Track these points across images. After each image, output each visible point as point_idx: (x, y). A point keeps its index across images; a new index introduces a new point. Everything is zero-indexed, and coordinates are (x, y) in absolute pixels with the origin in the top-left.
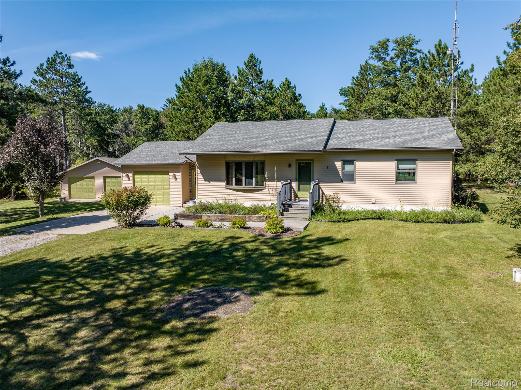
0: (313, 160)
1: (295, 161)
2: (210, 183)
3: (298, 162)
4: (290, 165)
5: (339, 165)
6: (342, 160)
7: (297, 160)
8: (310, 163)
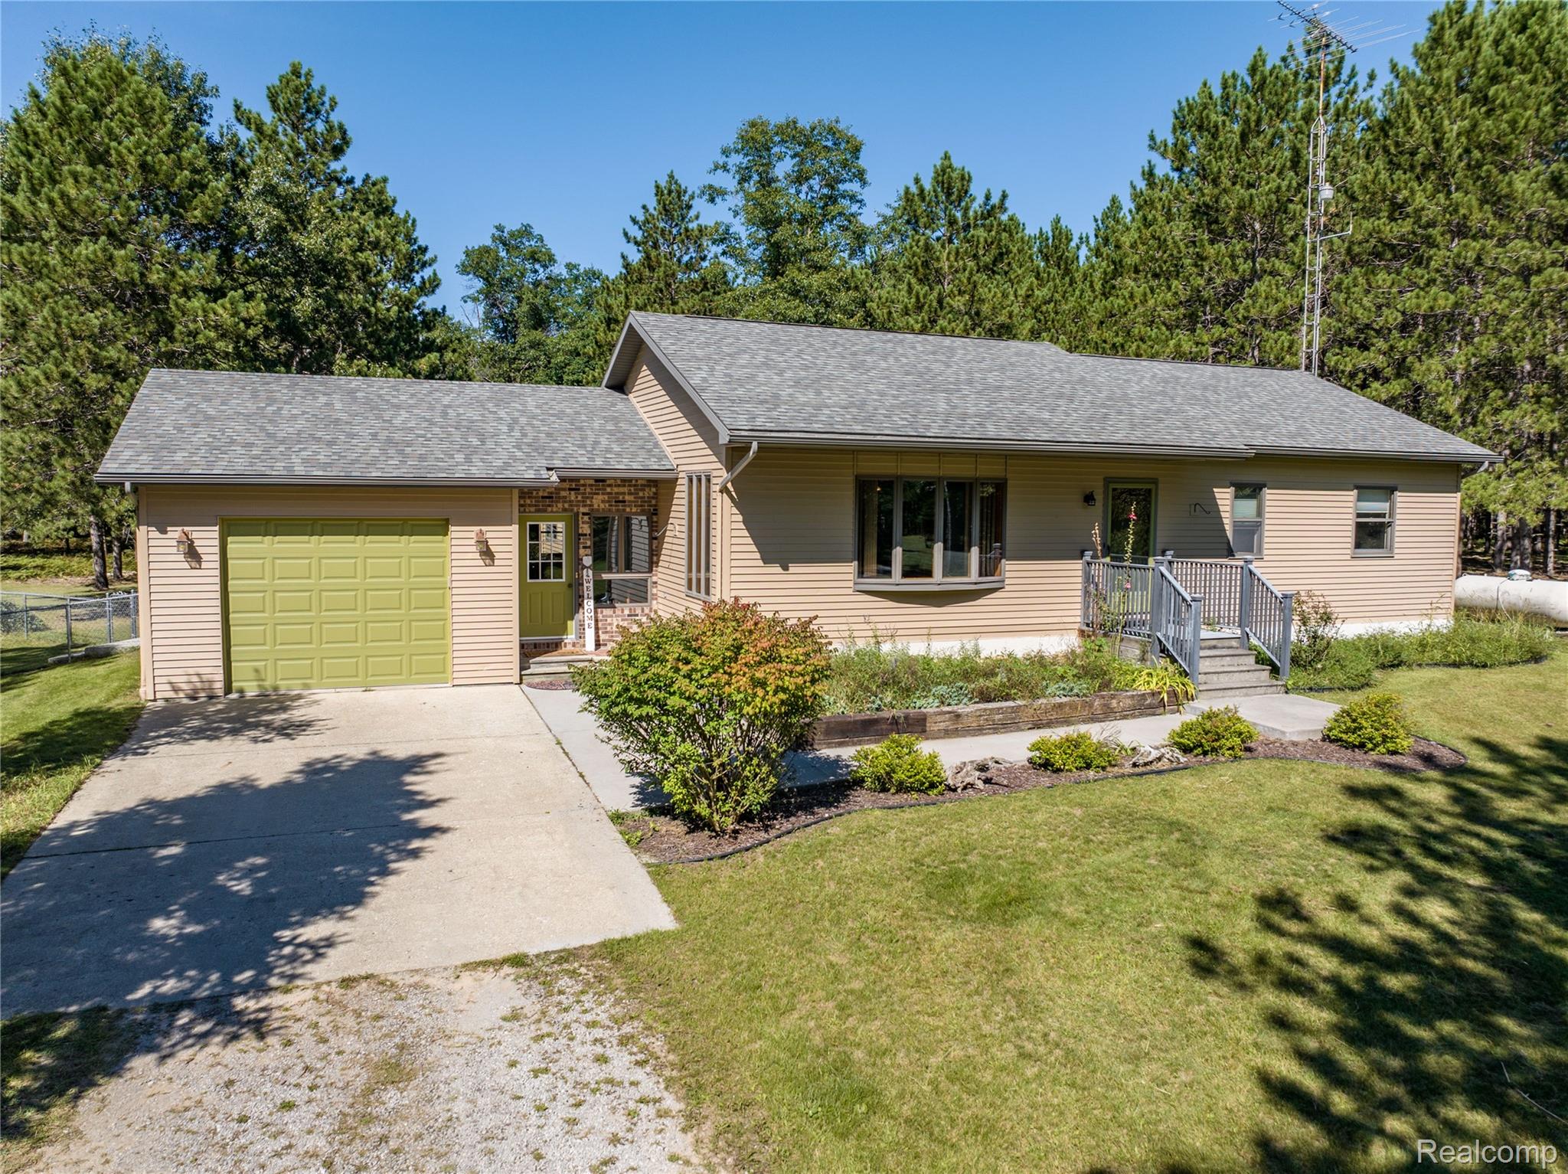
0: (1155, 481)
1: (1101, 483)
2: (785, 568)
3: (1112, 486)
4: (1089, 499)
5: (1224, 497)
6: (1232, 484)
7: (1108, 481)
8: (1149, 491)
